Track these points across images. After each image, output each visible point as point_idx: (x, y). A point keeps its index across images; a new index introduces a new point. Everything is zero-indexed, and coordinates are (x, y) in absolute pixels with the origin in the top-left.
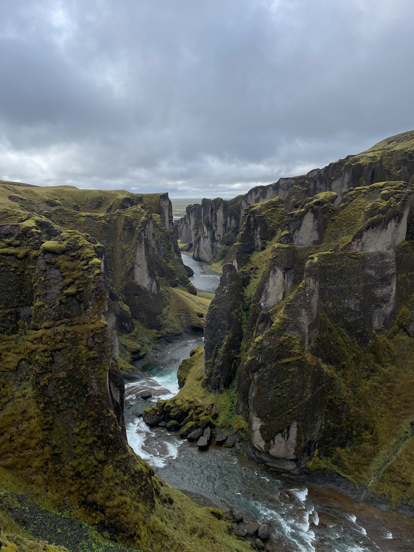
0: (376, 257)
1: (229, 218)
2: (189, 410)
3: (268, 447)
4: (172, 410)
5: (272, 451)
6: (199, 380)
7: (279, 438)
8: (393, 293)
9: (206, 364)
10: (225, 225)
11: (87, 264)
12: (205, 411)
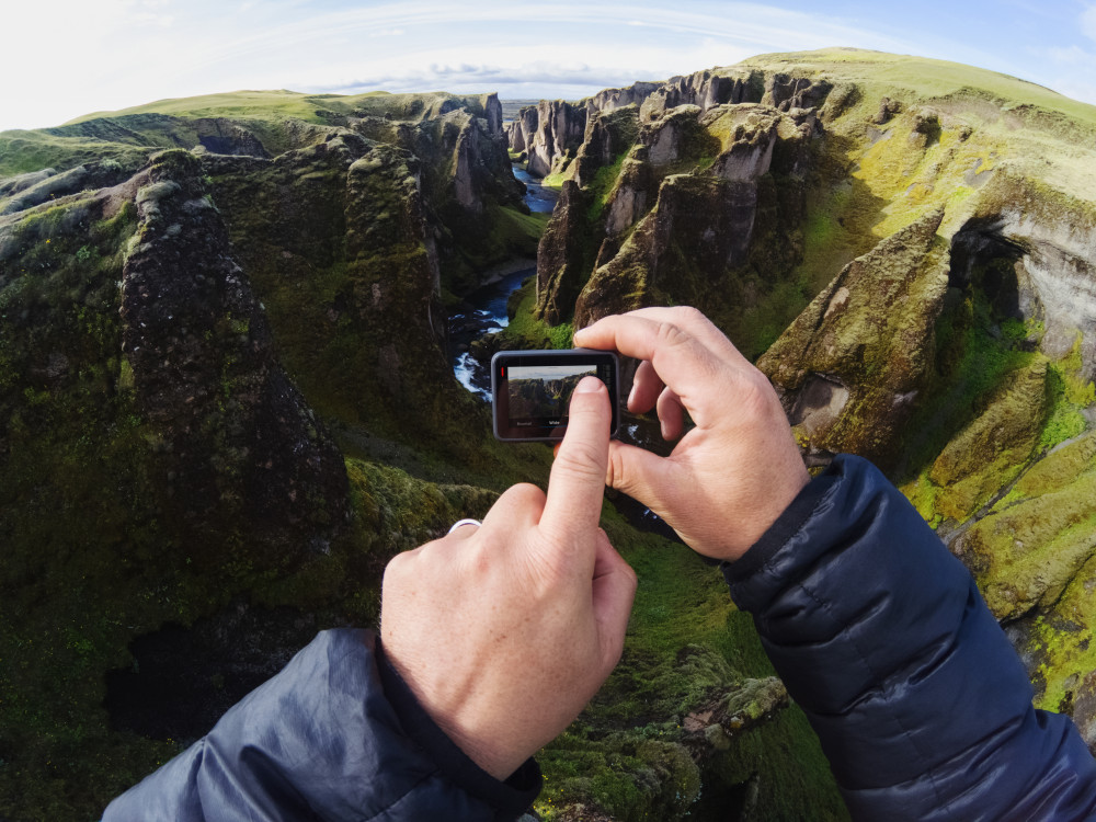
0: (737, 186)
1: (572, 125)
2: (520, 345)
4: (502, 344)
6: (531, 312)
8: (751, 228)
9: (541, 295)
10: (567, 131)
11: (401, 183)
12: (538, 346)
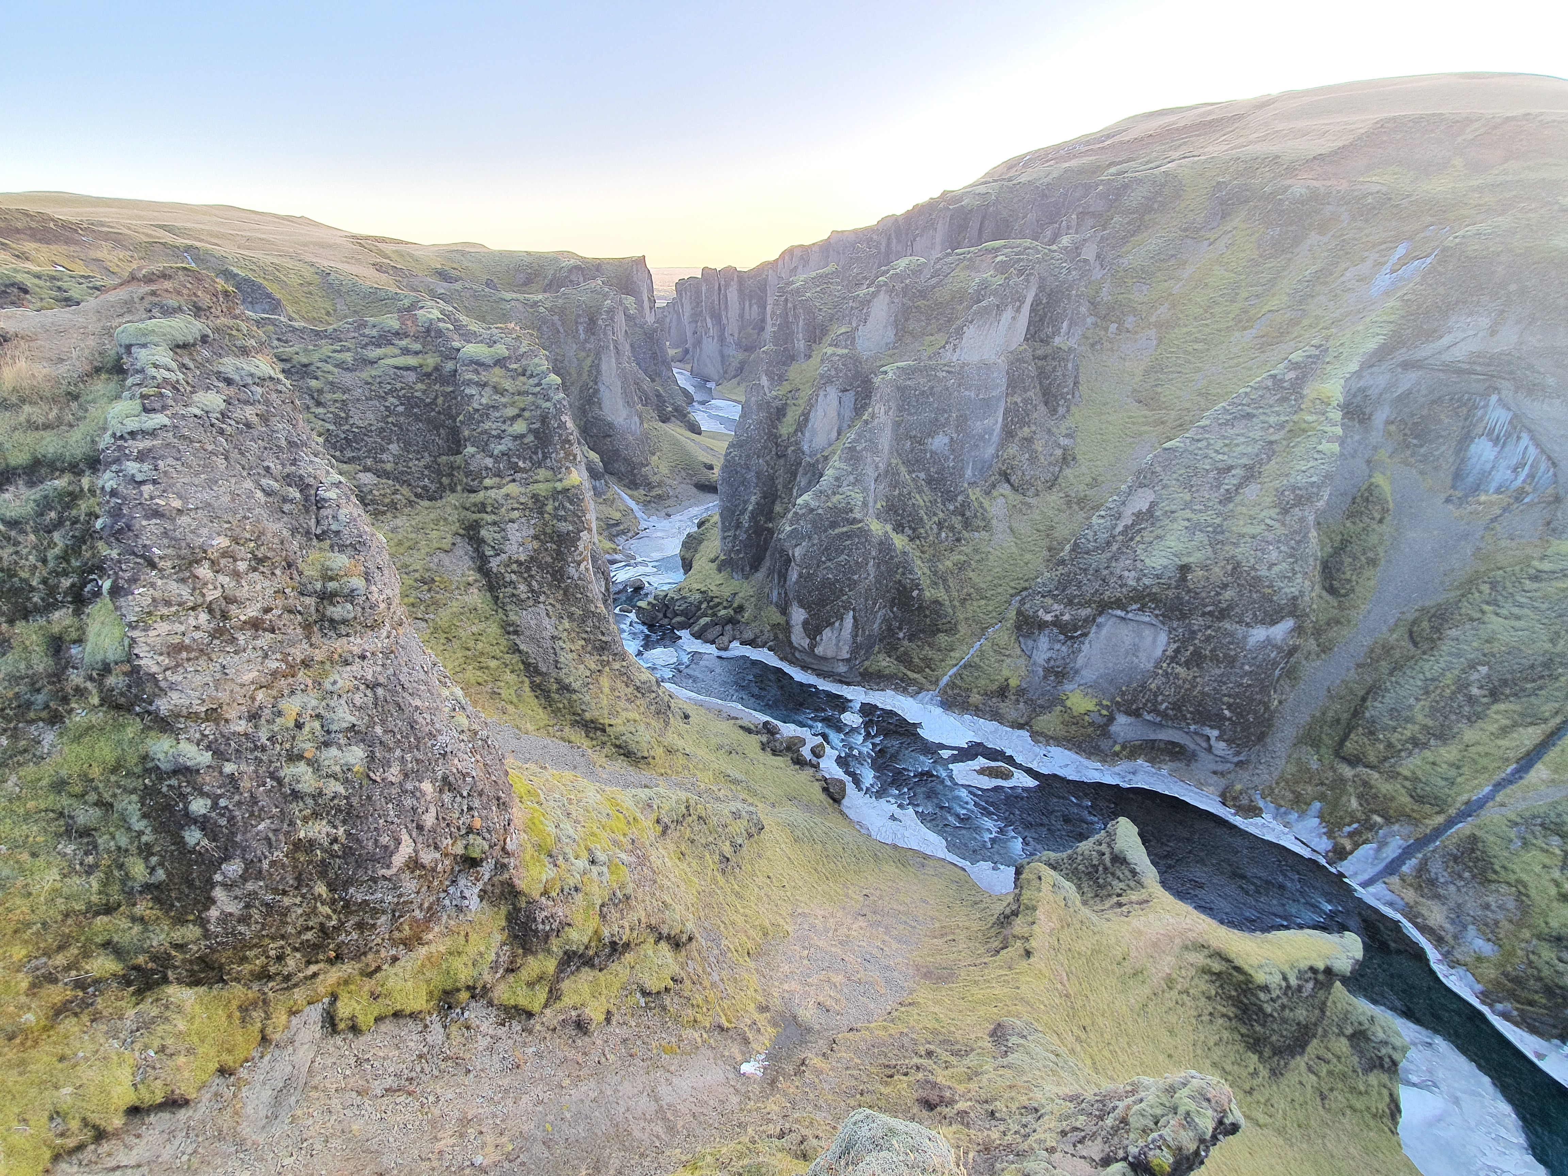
0: (979, 369)
1: (747, 304)
2: (701, 603)
3: (812, 646)
4: (678, 604)
5: (819, 651)
6: (713, 561)
7: (827, 633)
8: (999, 425)
9: (724, 538)
10: (741, 316)
11: (540, 383)
12: (725, 604)
